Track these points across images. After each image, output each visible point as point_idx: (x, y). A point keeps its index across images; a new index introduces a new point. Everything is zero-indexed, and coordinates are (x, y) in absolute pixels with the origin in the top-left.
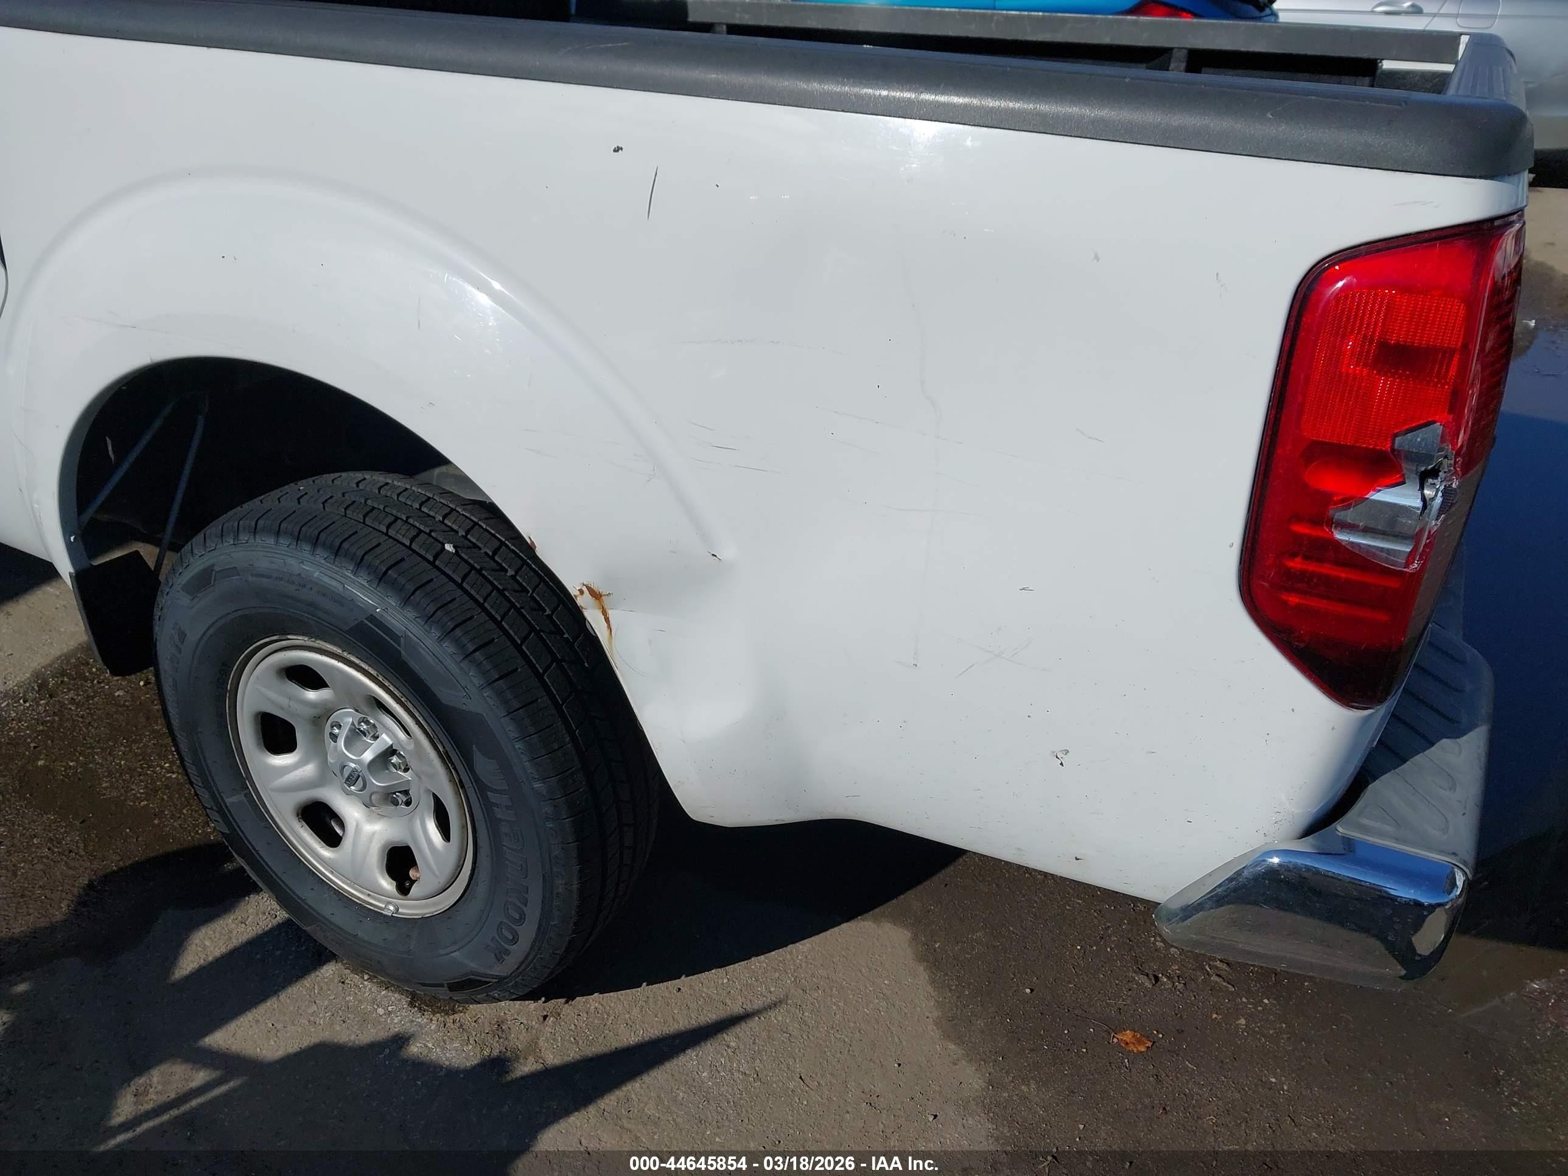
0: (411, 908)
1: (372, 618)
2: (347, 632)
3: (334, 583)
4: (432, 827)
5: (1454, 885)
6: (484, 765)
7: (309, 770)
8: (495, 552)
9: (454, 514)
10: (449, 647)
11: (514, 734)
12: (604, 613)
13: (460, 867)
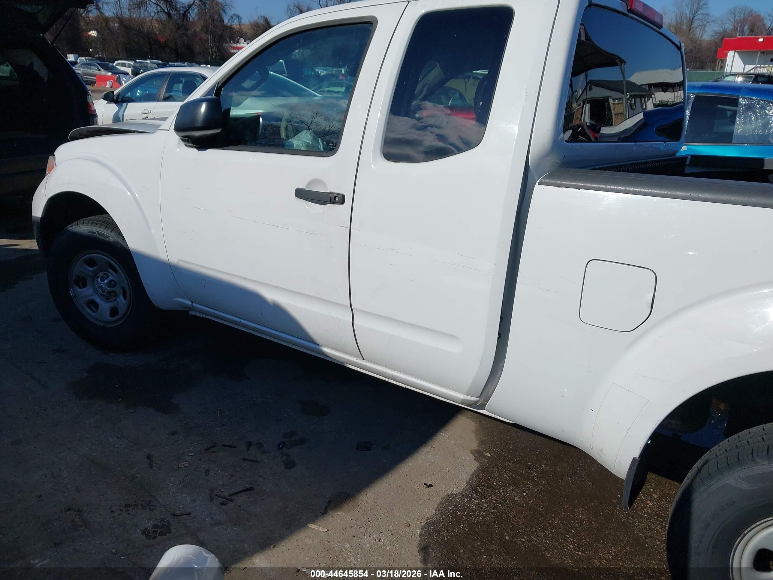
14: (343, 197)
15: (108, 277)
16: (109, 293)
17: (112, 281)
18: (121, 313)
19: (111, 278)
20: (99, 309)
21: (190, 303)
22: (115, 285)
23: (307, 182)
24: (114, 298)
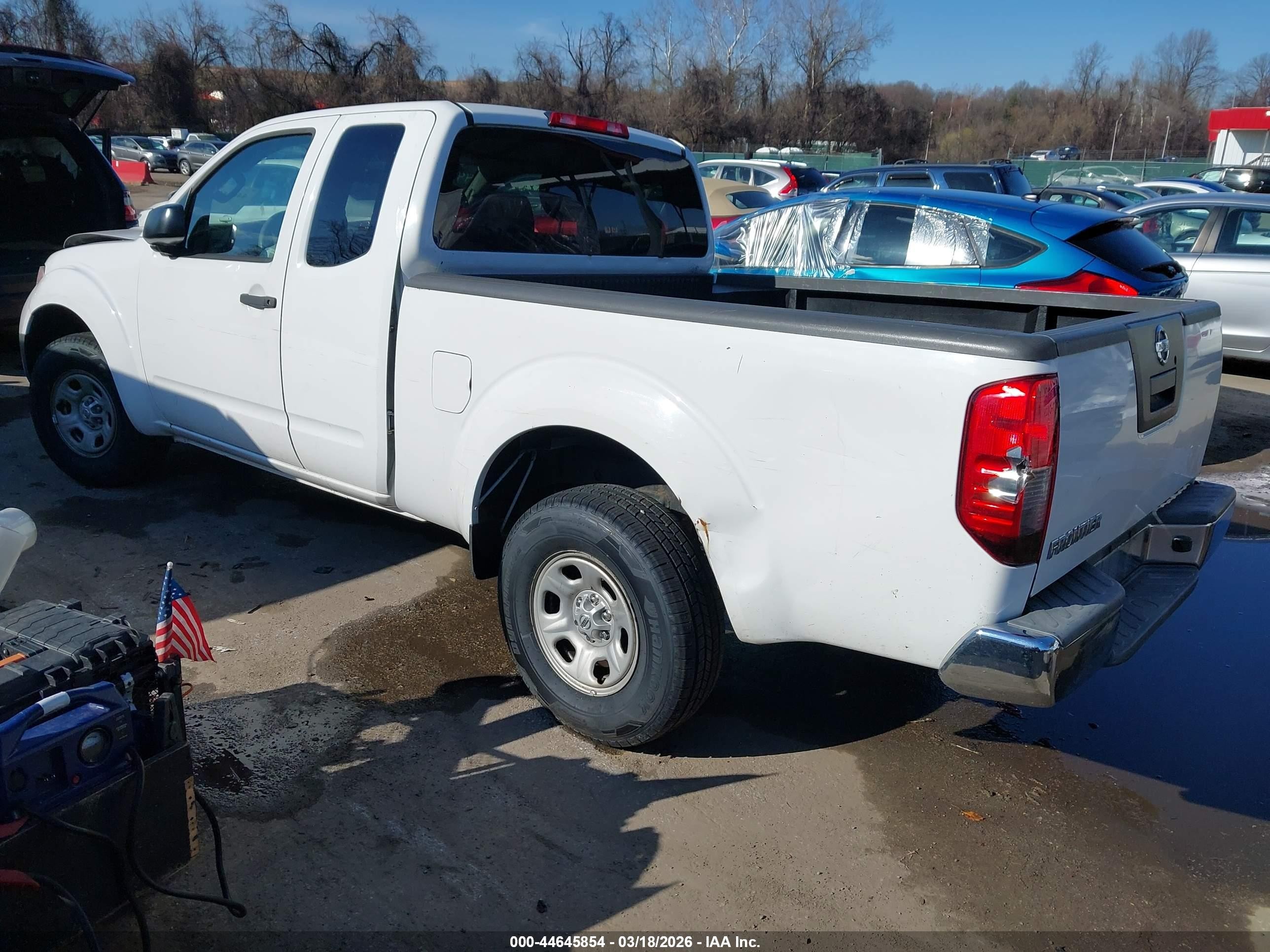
0: (603, 692)
1: (608, 537)
2: (597, 545)
3: (594, 522)
4: (618, 645)
5: (1052, 645)
6: (648, 605)
7: (563, 622)
8: (661, 516)
9: (644, 501)
10: (639, 550)
11: (662, 592)
12: (707, 532)
13: (630, 665)
14: (275, 300)
15: (93, 401)
16: (95, 419)
17: (97, 405)
18: (106, 441)
19: (96, 402)
20: (84, 439)
21: (169, 425)
22: (101, 411)
23: (249, 288)
24: (100, 426)
